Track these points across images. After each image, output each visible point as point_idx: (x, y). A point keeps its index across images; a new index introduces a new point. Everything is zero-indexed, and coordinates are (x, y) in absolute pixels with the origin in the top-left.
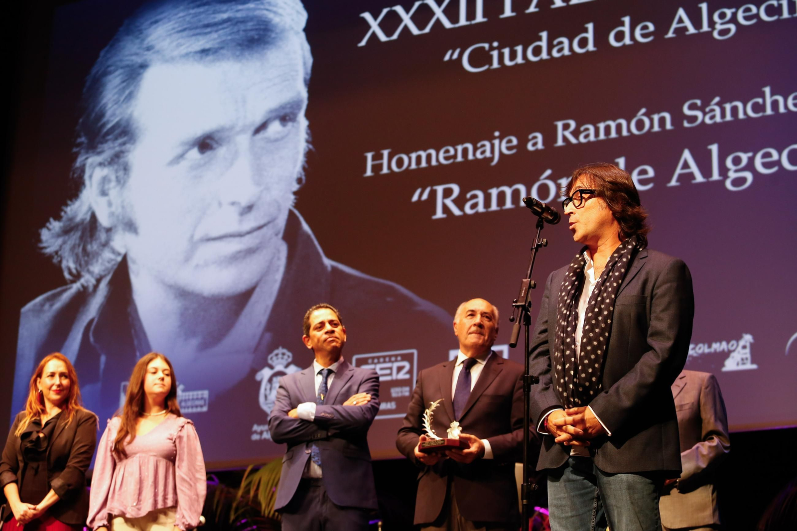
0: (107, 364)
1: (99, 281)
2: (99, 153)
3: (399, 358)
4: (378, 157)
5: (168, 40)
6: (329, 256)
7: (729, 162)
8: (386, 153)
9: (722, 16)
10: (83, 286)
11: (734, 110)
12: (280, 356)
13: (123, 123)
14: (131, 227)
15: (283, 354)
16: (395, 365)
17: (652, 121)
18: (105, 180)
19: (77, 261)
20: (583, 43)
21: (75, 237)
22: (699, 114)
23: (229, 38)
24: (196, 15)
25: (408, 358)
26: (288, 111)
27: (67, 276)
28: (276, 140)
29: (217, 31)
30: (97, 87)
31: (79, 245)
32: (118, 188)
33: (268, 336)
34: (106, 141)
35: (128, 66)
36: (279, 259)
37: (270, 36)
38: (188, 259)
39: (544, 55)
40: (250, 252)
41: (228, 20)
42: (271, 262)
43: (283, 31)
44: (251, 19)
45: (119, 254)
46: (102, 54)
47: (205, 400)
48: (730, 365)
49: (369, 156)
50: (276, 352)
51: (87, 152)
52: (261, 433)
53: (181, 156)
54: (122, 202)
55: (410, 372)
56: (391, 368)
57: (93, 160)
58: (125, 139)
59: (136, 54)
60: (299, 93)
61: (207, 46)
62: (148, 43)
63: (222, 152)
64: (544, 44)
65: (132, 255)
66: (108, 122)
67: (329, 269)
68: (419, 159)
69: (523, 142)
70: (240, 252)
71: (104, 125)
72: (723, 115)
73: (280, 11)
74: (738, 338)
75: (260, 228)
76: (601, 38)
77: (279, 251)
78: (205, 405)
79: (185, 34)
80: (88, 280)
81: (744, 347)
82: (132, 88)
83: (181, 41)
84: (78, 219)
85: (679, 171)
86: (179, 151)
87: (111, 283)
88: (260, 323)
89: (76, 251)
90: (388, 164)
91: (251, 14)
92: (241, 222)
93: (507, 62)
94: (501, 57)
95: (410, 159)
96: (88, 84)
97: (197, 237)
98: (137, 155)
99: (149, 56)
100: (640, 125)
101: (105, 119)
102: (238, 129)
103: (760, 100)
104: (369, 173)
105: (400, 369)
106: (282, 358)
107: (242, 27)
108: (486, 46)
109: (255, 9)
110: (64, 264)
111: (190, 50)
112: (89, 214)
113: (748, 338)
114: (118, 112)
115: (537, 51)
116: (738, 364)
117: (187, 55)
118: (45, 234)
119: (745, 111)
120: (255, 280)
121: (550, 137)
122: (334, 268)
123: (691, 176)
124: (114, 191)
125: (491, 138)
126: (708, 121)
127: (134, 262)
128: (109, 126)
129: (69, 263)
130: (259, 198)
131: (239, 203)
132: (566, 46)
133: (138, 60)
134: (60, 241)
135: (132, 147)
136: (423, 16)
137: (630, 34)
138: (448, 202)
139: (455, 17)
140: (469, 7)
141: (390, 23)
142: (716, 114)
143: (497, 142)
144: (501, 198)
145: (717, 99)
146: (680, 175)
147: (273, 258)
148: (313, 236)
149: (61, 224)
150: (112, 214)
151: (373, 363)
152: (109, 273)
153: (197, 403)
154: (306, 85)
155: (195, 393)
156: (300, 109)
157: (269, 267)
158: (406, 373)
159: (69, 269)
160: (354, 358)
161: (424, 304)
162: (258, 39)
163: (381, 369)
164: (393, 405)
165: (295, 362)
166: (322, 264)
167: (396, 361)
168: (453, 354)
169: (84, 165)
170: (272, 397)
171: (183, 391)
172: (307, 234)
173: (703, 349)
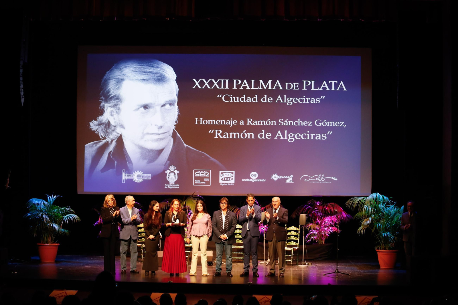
0: (117, 164)
1: (112, 140)
2: (109, 103)
4: (199, 119)
5: (131, 74)
7: (289, 135)
8: (201, 119)
9: (289, 99)
10: (107, 141)
11: (291, 123)
12: (172, 167)
13: (117, 96)
14: (122, 126)
16: (205, 173)
17: (271, 122)
18: (112, 111)
19: (104, 133)
20: (254, 100)
21: (103, 127)
22: (283, 123)
23: (152, 77)
24: (140, 68)
25: (209, 172)
26: (172, 102)
27: (101, 138)
28: (168, 110)
29: (147, 74)
30: (106, 83)
31: (104, 129)
32: (117, 115)
33: (168, 162)
34: (111, 100)
35: (117, 79)
36: (171, 142)
37: (165, 80)
38: (142, 138)
39: (244, 101)
40: (162, 139)
41: (151, 72)
43: (169, 79)
45: (119, 134)
46: (107, 73)
48: (288, 181)
49: (197, 119)
50: (171, 166)
51: (105, 102)
52: (168, 186)
53: (138, 109)
54: (119, 119)
55: (209, 175)
56: (204, 174)
57: (107, 105)
58: (118, 100)
59: (120, 76)
60: (175, 98)
61: (144, 78)
62: (124, 73)
63: (151, 110)
64: (244, 98)
65: (123, 135)
66: (111, 94)
67: (186, 147)
68: (210, 122)
69: (239, 122)
70: (159, 139)
71: (110, 95)
72: (288, 124)
73: (168, 73)
74: (290, 176)
75: (164, 133)
76: (259, 99)
77: (171, 140)
78: (150, 178)
79: (137, 73)
80: (108, 139)
81: (291, 178)
82: (119, 86)
83: (136, 75)
84: (103, 121)
85: (277, 135)
86: (137, 107)
87: (116, 141)
88: (166, 158)
89: (103, 131)
91: (158, 72)
92: (158, 130)
93: (234, 101)
94: (233, 99)
95: (208, 122)
96: (103, 81)
97: (145, 132)
99: (124, 77)
100: (268, 123)
101: (110, 93)
102: (156, 104)
103: (297, 122)
104: (196, 123)
105: (206, 174)
107: (156, 75)
109: (160, 71)
110: (99, 134)
111: (138, 78)
112: (107, 120)
113: (292, 176)
114: (115, 92)
115: (242, 99)
117: (138, 79)
118: (91, 124)
119: (293, 124)
120: (164, 147)
121: (246, 122)
122: (187, 146)
123: (280, 137)
124: (115, 116)
125: (230, 120)
126: (285, 125)
127: (124, 137)
128: (112, 96)
129: (101, 134)
130: (164, 125)
131: (158, 125)
132: (250, 100)
133: (121, 78)
134: (97, 127)
135: (121, 104)
136: (211, 84)
137: (267, 99)
138: (219, 134)
139: (220, 86)
140: (224, 84)
141: (202, 84)
142: (287, 123)
143: (232, 121)
144: (233, 135)
145: (287, 120)
146: (277, 136)
147: (169, 142)
148: (181, 138)
149: (97, 122)
150: (116, 122)
151: (199, 172)
152: (116, 139)
153: (147, 177)
154: (177, 96)
155: (147, 174)
156: (175, 102)
157: (168, 144)
158: (208, 175)
159: (102, 136)
160: (194, 170)
161: (212, 159)
162: (161, 80)
163: (201, 174)
164: (205, 183)
165: (177, 169)
166: (184, 145)
167: (205, 172)
168: (220, 172)
169: (104, 106)
170: (170, 178)
171: (143, 174)
172: (179, 137)
173: (281, 177)
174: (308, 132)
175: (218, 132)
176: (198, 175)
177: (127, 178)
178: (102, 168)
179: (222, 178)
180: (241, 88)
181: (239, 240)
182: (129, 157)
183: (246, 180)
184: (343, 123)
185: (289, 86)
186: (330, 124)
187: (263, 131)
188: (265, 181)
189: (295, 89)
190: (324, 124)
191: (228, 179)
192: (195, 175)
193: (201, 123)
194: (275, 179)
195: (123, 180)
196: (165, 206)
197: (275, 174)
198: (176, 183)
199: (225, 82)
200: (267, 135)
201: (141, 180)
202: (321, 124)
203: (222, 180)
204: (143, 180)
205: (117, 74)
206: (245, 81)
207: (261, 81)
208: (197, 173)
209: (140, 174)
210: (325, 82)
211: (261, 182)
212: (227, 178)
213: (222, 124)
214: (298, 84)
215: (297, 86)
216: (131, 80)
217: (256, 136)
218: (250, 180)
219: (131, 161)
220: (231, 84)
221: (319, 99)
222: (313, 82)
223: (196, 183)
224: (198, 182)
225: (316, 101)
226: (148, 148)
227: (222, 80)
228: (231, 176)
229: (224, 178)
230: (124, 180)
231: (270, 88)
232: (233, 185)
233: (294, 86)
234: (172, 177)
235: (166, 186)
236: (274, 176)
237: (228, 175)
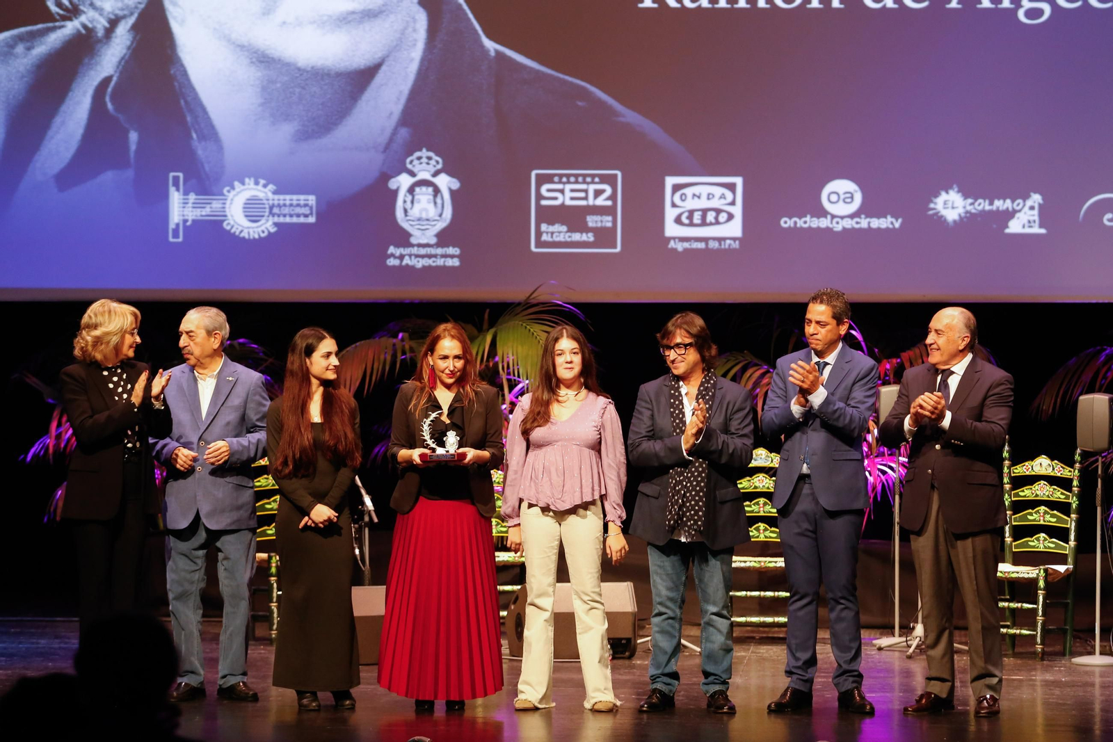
0: (140, 143)
1: (114, 23)
3: (597, 180)
6: (490, 36)
10: (85, 26)
12: (424, 160)
15: (429, 158)
16: (592, 188)
25: (611, 180)
27: (54, 8)
33: (404, 132)
36: (415, 30)
42: (403, 32)
47: (311, 208)
48: (1015, 227)
50: (418, 154)
52: (401, 257)
55: (613, 197)
56: (586, 191)
67: (493, 53)
70: (353, 13)
74: (1025, 197)
77: (415, 20)
78: (311, 214)
80: (92, 18)
81: (1032, 208)
87: (135, 28)
88: (391, 114)
105: (598, 193)
106: (428, 164)
113: (1036, 198)
116: (1024, 227)
120: (379, 55)
122: (497, 52)
127: (174, 3)
147: (405, 29)
148: (465, 7)
151: (560, 182)
152: (132, 14)
153: (298, 210)
155: (295, 197)
157: (401, 40)
158: (608, 199)
160: (534, 173)
161: (630, 116)
163: (572, 191)
164: (590, 237)
165: (446, 170)
166: (482, 46)
167: (593, 182)
168: (670, 181)
170: (415, 212)
171: (275, 193)
173: (983, 205)
176: (555, 198)
177: (192, 214)
178: (62, 165)
179: (677, 211)
181: (766, 530)
182: (204, 109)
183: (800, 223)
188: (897, 225)
191: (711, 217)
192: (539, 197)
194: (951, 215)
195: (172, 226)
196: (389, 358)
197: (950, 187)
198: (444, 238)
201: (266, 226)
203: (678, 220)
204: (276, 224)
208: (549, 190)
209: (261, 195)
211: (879, 229)
212: (705, 212)
218: (824, 223)
219: (212, 126)
223: (545, 237)
224: (558, 232)
226: (301, 64)
228: (723, 201)
229: (686, 214)
230: (178, 225)
232: (735, 250)
234: (426, 210)
235: (396, 256)
236: (945, 203)
237: (710, 197)
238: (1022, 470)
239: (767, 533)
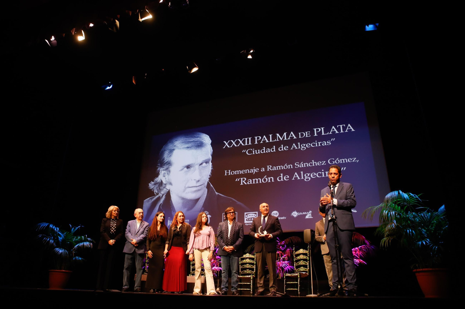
1: (163, 195)
2: (163, 168)
5: (179, 145)
7: (305, 175)
8: (229, 171)
9: (303, 145)
10: (159, 196)
11: (306, 165)
13: (169, 162)
14: (171, 184)
15: (207, 212)
17: (288, 166)
18: (164, 173)
19: (158, 190)
20: (273, 150)
21: (157, 185)
22: (298, 165)
23: (194, 145)
24: (186, 139)
26: (207, 161)
27: (155, 194)
28: (205, 167)
29: (190, 143)
30: (163, 153)
31: (158, 187)
32: (168, 175)
33: (203, 208)
34: (165, 165)
35: (170, 149)
37: (203, 145)
38: (184, 191)
39: (264, 152)
40: (199, 190)
41: (193, 141)
42: (204, 192)
43: (206, 144)
44: (199, 141)
45: (168, 189)
46: (164, 146)
47: (188, 222)
48: (307, 217)
49: (226, 171)
50: (205, 212)
51: (160, 167)
53: (183, 169)
54: (169, 178)
57: (161, 169)
58: (169, 165)
59: (172, 147)
60: (210, 157)
61: (188, 146)
62: (175, 145)
63: (192, 169)
64: (264, 150)
65: (171, 190)
66: (165, 161)
67: (217, 194)
68: (237, 172)
69: (260, 170)
70: (196, 190)
71: (164, 162)
72: (304, 166)
73: (205, 140)
74: (309, 212)
75: (201, 185)
76: (277, 149)
77: (205, 190)
79: (183, 143)
80: (160, 195)
81: (310, 213)
82: (171, 154)
83: (182, 145)
84: (158, 182)
86: (182, 168)
87: (165, 195)
88: (201, 205)
90: (230, 173)
92: (196, 184)
93: (256, 153)
94: (255, 152)
95: (235, 172)
97: (186, 187)
98: (172, 169)
99: (175, 148)
100: (286, 167)
101: (164, 161)
102: (196, 164)
103: (312, 163)
104: (226, 175)
107: (197, 143)
108: (252, 149)
109: (199, 139)
110: (154, 191)
111: (184, 147)
112: (161, 180)
113: (311, 212)
114: (167, 159)
115: (263, 151)
116: (309, 217)
118: (150, 185)
119: (308, 165)
120: (200, 196)
121: (266, 169)
122: (218, 194)
123: (297, 178)
124: (167, 176)
125: (253, 169)
126: (300, 167)
127: (171, 191)
129: (156, 191)
130: (201, 179)
131: (196, 180)
132: (269, 150)
133: (173, 148)
134: (154, 186)
135: (171, 167)
136: (237, 143)
137: (283, 148)
138: (244, 181)
139: (244, 143)
140: (248, 141)
141: (230, 144)
142: (302, 165)
143: (254, 169)
144: (256, 181)
145: (302, 162)
146: (295, 178)
149: (154, 183)
150: (166, 181)
154: (211, 155)
156: (210, 161)
157: (203, 194)
159: (156, 192)
160: (223, 214)
161: (239, 203)
162: (200, 146)
165: (209, 214)
166: (215, 193)
168: (245, 213)
169: (160, 170)
172: (212, 187)
173: (301, 214)
174: (323, 170)
175: (243, 180)
177: (171, 224)
179: (247, 218)
180: (261, 142)
182: (174, 207)
184: (355, 158)
185: (302, 135)
186: (342, 161)
187: (282, 174)
188: (285, 218)
189: (307, 136)
190: (337, 162)
192: (224, 218)
193: (229, 174)
194: (295, 216)
197: (295, 211)
199: (248, 140)
200: (285, 178)
202: (334, 162)
203: (247, 220)
205: (170, 146)
206: (264, 136)
207: (278, 135)
210: (333, 127)
211: (282, 219)
212: (251, 218)
213: (246, 172)
214: (309, 132)
215: (309, 134)
216: (179, 149)
217: (275, 179)
219: (175, 210)
220: (253, 140)
221: (330, 141)
222: (323, 128)
225: (327, 143)
226: (188, 199)
227: (246, 139)
230: (168, 226)
231: (285, 139)
233: (306, 134)
236: (294, 214)
237: (252, 216)
238: (297, 253)
239: (249, 272)
